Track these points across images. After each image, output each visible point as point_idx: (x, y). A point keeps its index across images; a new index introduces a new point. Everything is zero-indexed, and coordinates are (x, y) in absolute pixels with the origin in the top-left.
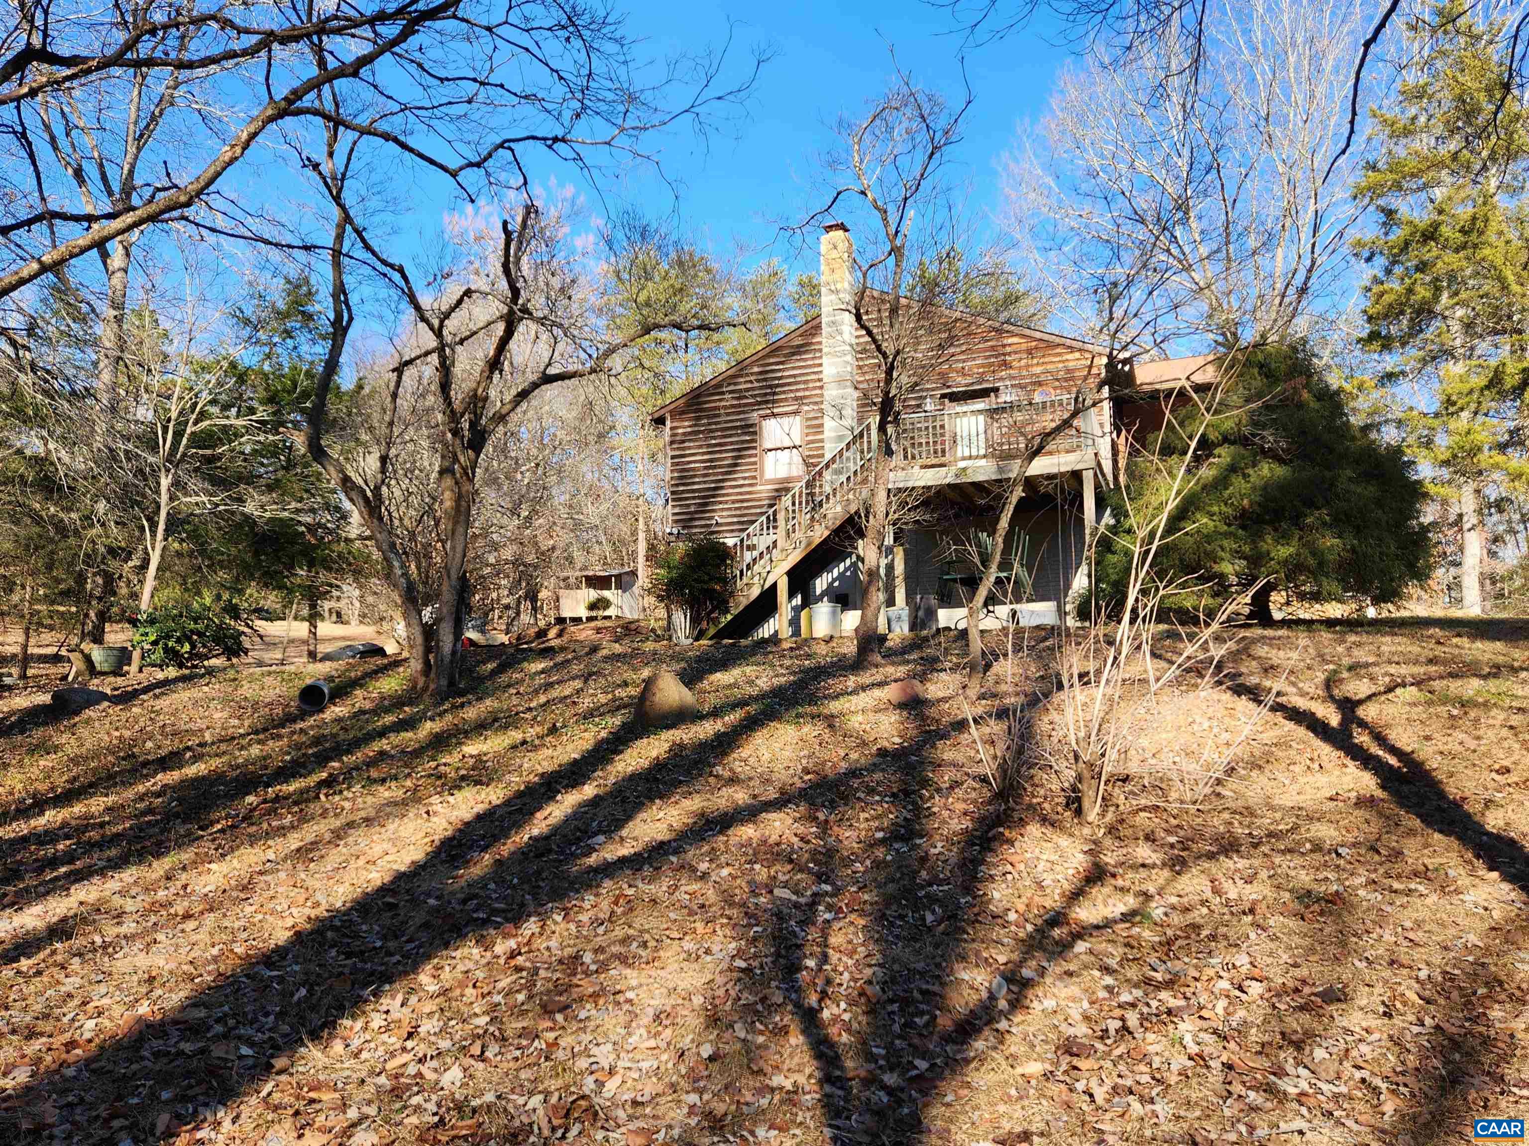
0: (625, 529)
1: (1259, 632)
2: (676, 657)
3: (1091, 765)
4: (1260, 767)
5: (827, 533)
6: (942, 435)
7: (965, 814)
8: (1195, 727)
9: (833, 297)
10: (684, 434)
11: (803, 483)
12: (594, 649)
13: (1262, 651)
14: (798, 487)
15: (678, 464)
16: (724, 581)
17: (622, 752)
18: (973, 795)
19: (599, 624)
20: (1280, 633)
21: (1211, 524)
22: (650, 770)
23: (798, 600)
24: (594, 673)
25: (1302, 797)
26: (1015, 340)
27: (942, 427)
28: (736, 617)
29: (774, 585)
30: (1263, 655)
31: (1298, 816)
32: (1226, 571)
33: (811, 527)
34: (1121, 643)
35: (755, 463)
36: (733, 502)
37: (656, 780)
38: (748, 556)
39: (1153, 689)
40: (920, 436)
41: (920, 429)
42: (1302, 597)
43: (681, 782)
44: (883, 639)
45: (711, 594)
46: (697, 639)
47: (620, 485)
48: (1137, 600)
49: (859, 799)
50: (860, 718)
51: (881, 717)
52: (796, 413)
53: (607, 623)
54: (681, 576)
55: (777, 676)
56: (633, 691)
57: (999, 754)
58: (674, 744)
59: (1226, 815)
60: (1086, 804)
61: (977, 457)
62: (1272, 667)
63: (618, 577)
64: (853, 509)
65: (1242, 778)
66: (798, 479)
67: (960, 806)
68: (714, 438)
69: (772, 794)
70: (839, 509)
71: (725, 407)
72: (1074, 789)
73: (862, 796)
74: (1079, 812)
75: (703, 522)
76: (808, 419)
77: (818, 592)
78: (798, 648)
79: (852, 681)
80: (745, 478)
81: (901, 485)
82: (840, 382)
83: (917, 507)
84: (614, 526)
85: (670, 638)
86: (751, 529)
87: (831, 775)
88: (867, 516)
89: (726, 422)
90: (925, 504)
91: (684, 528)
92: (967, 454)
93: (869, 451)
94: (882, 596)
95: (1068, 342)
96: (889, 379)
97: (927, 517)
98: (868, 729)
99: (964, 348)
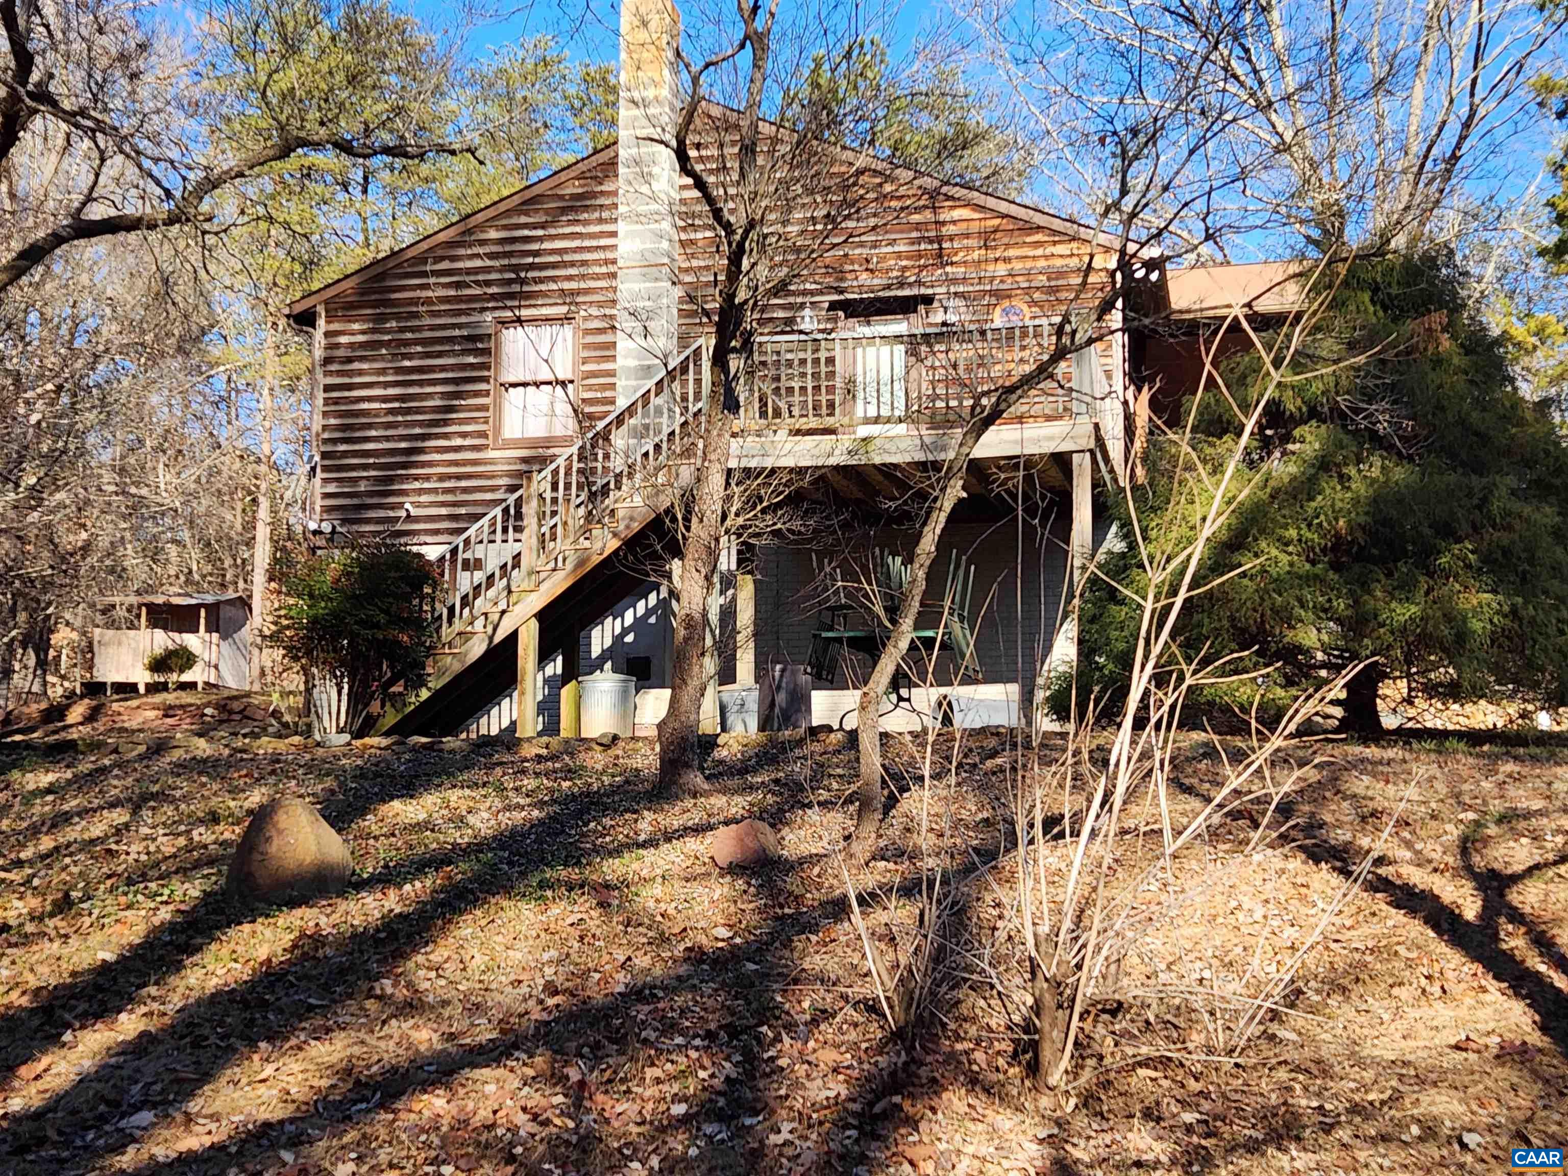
0: (234, 519)
1: (1356, 750)
2: (316, 769)
3: (1057, 985)
4: (1344, 990)
5: (613, 544)
6: (831, 375)
7: (835, 1070)
8: (1240, 916)
9: (635, 112)
10: (351, 345)
11: (575, 450)
12: (159, 747)
13: (1360, 784)
14: (564, 454)
15: (336, 401)
16: (417, 624)
17: (199, 949)
18: (852, 1036)
19: (170, 698)
20: (1390, 753)
21: (1284, 559)
22: (252, 985)
23: (556, 667)
24: (154, 796)
25: (1411, 1043)
26: (965, 213)
27: (831, 361)
28: (437, 695)
29: (513, 638)
30: (1361, 791)
31: (1401, 1077)
32: (1307, 643)
33: (586, 532)
34: (1117, 765)
35: (485, 408)
36: (442, 478)
37: (264, 1005)
38: (465, 581)
39: (1168, 851)
40: (790, 377)
41: (790, 364)
42: (1432, 691)
43: (311, 1008)
44: (709, 743)
45: (391, 650)
46: (358, 735)
47: (223, 435)
48: (1146, 694)
49: (645, 1041)
50: (657, 890)
51: (697, 889)
52: (567, 319)
53: (187, 698)
54: (334, 614)
55: (508, 808)
56: (230, 833)
57: (903, 961)
58: (303, 935)
59: (1282, 1074)
60: (1047, 1053)
61: (888, 421)
62: (1374, 814)
63: (213, 609)
64: (664, 502)
65: (1313, 1010)
66: (566, 441)
67: (829, 1056)
68: (409, 356)
69: (485, 1033)
70: (638, 501)
71: (428, 301)
72: (1028, 1027)
73: (653, 1036)
74: (1034, 1069)
75: (382, 514)
76: (588, 332)
77: (596, 651)
78: (553, 758)
79: (647, 823)
80: (464, 435)
81: (753, 464)
82: (649, 266)
83: (778, 506)
84: (208, 514)
85: (308, 731)
86: (472, 532)
87: (596, 994)
88: (687, 520)
89: (432, 328)
90: (795, 500)
91: (344, 521)
92: (872, 412)
93: (698, 397)
94: (710, 665)
95: (1057, 224)
96: (734, 271)
97: (796, 525)
98: (671, 911)
99: (872, 222)
